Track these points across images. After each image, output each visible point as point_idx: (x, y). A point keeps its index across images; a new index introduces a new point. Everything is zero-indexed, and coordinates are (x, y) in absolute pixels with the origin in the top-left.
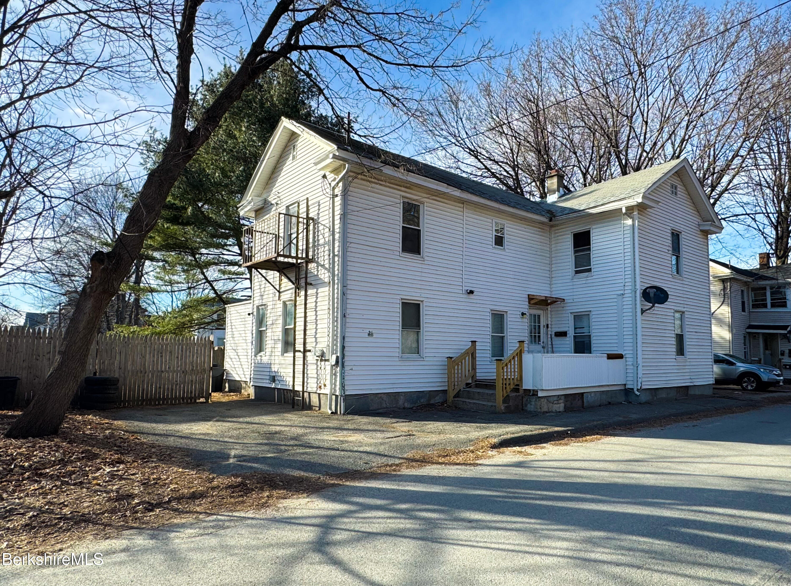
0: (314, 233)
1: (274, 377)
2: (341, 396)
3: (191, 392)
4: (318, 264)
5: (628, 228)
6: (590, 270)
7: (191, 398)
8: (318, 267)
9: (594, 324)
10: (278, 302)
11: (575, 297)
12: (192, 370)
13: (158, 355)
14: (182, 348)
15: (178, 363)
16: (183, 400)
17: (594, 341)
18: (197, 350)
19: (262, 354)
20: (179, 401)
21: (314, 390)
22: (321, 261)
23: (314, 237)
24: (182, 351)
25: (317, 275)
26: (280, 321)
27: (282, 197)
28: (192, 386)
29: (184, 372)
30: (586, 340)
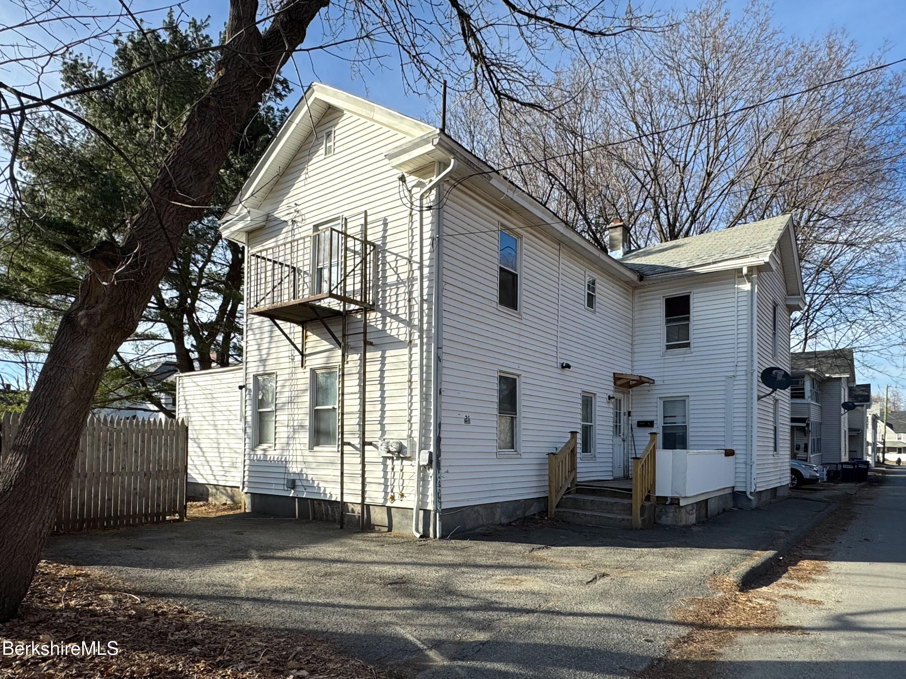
0: (376, 266)
1: (294, 481)
2: (436, 511)
3: (158, 506)
4: (385, 314)
5: (745, 294)
6: (688, 345)
7: (158, 515)
8: (384, 318)
9: (691, 412)
10: (301, 370)
11: (665, 378)
12: (159, 470)
13: (105, 447)
14: (143, 436)
15: (136, 460)
16: (146, 518)
17: (691, 433)
18: (166, 440)
19: (264, 446)
20: (140, 519)
21: (381, 501)
22: (391, 308)
23: (376, 272)
24: (143, 441)
25: (384, 330)
26: (306, 398)
27: (303, 212)
28: (159, 495)
29: (147, 475)
30: (679, 432)
